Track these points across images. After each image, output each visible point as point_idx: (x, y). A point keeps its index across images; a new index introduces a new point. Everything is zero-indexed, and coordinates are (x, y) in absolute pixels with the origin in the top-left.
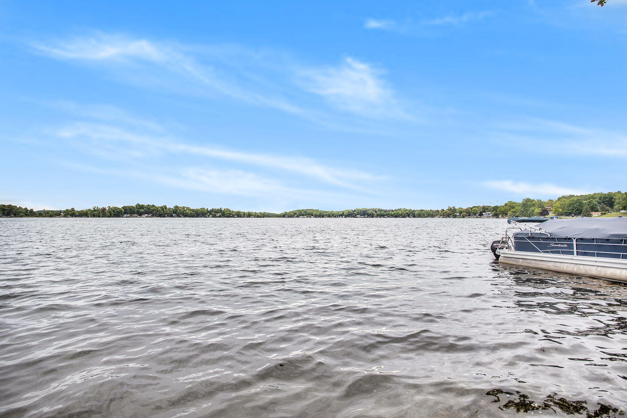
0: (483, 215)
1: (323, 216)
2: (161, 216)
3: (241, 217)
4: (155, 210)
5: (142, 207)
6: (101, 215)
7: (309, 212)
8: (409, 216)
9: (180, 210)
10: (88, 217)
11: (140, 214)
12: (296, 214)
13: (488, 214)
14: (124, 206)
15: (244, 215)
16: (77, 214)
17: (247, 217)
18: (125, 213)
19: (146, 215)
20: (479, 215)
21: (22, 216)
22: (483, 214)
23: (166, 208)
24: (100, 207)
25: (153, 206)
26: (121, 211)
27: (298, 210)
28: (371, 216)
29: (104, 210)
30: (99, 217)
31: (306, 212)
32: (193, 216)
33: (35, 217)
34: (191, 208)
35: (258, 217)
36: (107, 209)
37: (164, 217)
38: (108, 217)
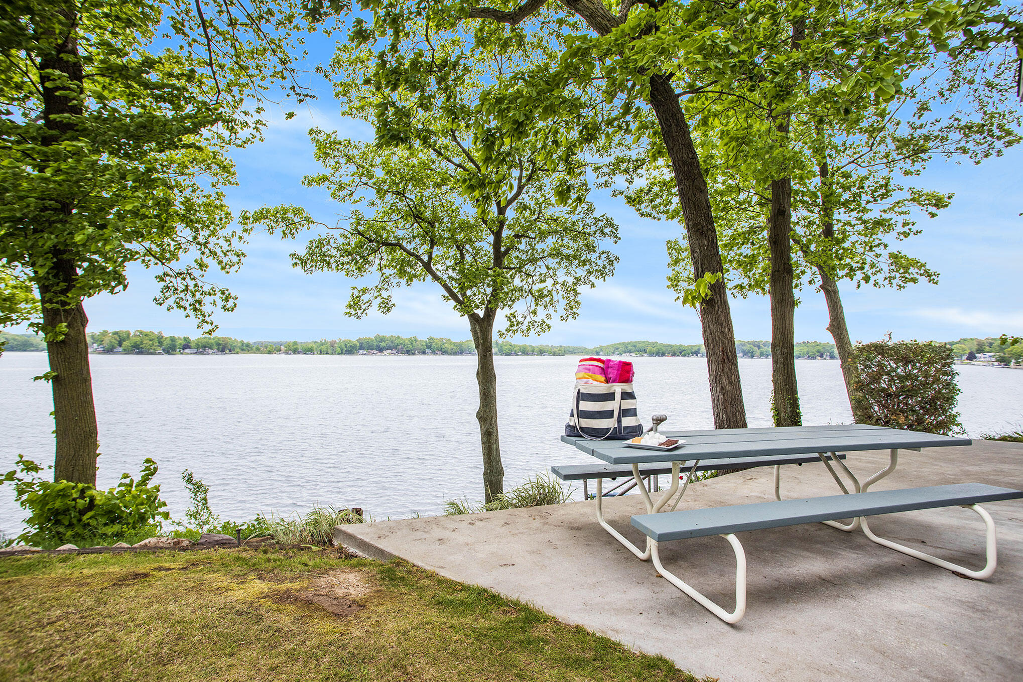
0: (975, 358)
1: (663, 355)
2: (408, 352)
3: (528, 354)
4: (401, 344)
5: (382, 340)
6: (330, 351)
7: (640, 346)
8: (821, 356)
9: (436, 344)
10: (314, 354)
11: (381, 350)
12: (617, 349)
13: (990, 356)
14: (360, 339)
15: (533, 351)
16: (300, 348)
17: (538, 355)
18: (361, 348)
19: (389, 351)
20: (967, 359)
21: (237, 353)
22: (977, 355)
23: (416, 341)
24: (329, 340)
25: (399, 337)
26: (355, 345)
27: (623, 343)
28: (750, 355)
29: (333, 344)
30: (327, 353)
31: (635, 346)
32: (455, 354)
33: (252, 353)
34: (453, 340)
35: (555, 354)
36: (338, 341)
37: (414, 354)
38: (339, 354)
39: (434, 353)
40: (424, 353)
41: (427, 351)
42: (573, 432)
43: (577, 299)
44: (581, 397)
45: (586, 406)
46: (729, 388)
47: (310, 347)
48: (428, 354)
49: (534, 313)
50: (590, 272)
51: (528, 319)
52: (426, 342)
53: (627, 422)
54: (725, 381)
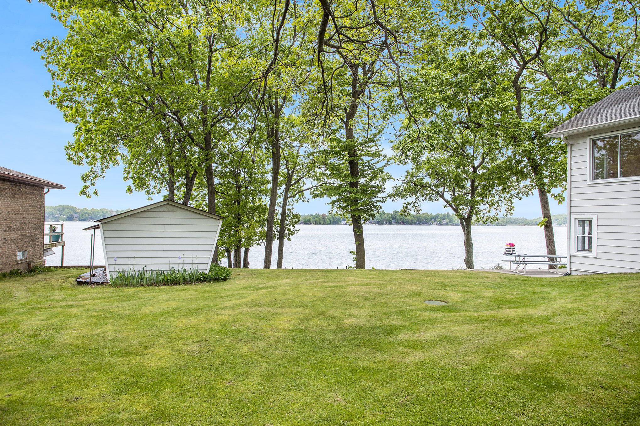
10: (311, 224)
30: (320, 224)
32: (414, 224)
38: (328, 224)
39: (398, 223)
40: (390, 223)
41: (393, 221)
42: (505, 254)
43: (512, 205)
44: (506, 248)
45: (507, 250)
46: (551, 249)
47: (308, 219)
48: (393, 224)
49: (489, 212)
50: (518, 193)
51: (486, 215)
52: (391, 214)
53: (513, 252)
54: (550, 247)
